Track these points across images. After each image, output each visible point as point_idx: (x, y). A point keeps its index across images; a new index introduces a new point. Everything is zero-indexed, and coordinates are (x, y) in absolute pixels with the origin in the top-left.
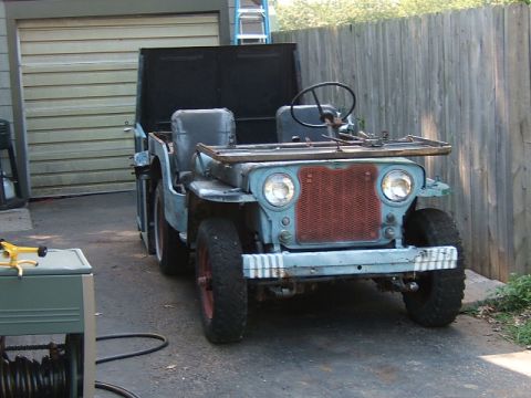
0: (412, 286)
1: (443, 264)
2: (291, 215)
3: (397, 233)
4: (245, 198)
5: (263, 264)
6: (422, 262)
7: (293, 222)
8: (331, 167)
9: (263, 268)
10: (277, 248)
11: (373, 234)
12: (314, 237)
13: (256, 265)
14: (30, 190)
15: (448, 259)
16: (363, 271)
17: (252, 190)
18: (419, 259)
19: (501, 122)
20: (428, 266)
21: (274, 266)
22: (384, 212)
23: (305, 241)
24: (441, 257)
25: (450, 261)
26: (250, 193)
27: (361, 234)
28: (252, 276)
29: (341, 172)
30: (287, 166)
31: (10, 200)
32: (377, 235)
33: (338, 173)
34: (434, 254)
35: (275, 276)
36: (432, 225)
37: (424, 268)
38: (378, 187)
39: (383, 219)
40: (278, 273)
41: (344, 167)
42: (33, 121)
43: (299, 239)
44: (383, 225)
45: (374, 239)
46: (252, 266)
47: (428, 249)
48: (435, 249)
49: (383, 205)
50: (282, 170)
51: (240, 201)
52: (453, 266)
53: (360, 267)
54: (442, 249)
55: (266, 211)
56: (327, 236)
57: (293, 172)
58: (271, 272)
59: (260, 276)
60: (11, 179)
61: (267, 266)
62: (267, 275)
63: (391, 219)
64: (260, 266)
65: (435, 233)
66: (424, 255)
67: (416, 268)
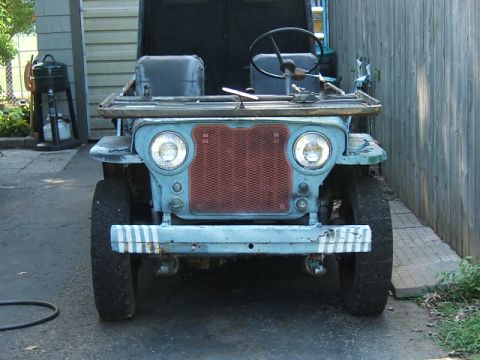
0: (317, 270)
1: (354, 247)
2: (184, 179)
3: (312, 205)
4: (130, 159)
5: (134, 237)
6: (327, 243)
7: (186, 188)
8: (232, 126)
9: (134, 243)
10: (167, 217)
11: (282, 206)
12: (212, 206)
13: (125, 238)
14: (90, 132)
15: (360, 241)
16: (255, 250)
17: (138, 150)
18: (323, 239)
19: (472, 77)
20: (335, 247)
21: (147, 240)
22: (297, 180)
23: (199, 211)
24: (351, 238)
25: (363, 243)
26: (135, 152)
27: (268, 205)
28: (121, 249)
29: (244, 132)
30: (179, 123)
31: (66, 140)
32: (287, 207)
33: (240, 134)
34: (343, 235)
35: (148, 251)
36: (359, 196)
37: (330, 250)
38: (289, 151)
39: (295, 189)
40: (153, 248)
41: (249, 127)
42: (94, 65)
43: (193, 208)
44: (295, 197)
45: (282, 211)
46: (120, 239)
47: (335, 228)
48: (344, 228)
49: (295, 173)
50: (172, 127)
51: (124, 161)
52: (366, 249)
53: (251, 246)
54: (352, 228)
55: (155, 174)
56: (227, 206)
57: (187, 131)
58: (144, 247)
59: (131, 251)
60: (67, 121)
61: (138, 239)
62: (139, 250)
63: (304, 190)
64: (130, 239)
65: (361, 207)
66: (330, 234)
67: (321, 249)
